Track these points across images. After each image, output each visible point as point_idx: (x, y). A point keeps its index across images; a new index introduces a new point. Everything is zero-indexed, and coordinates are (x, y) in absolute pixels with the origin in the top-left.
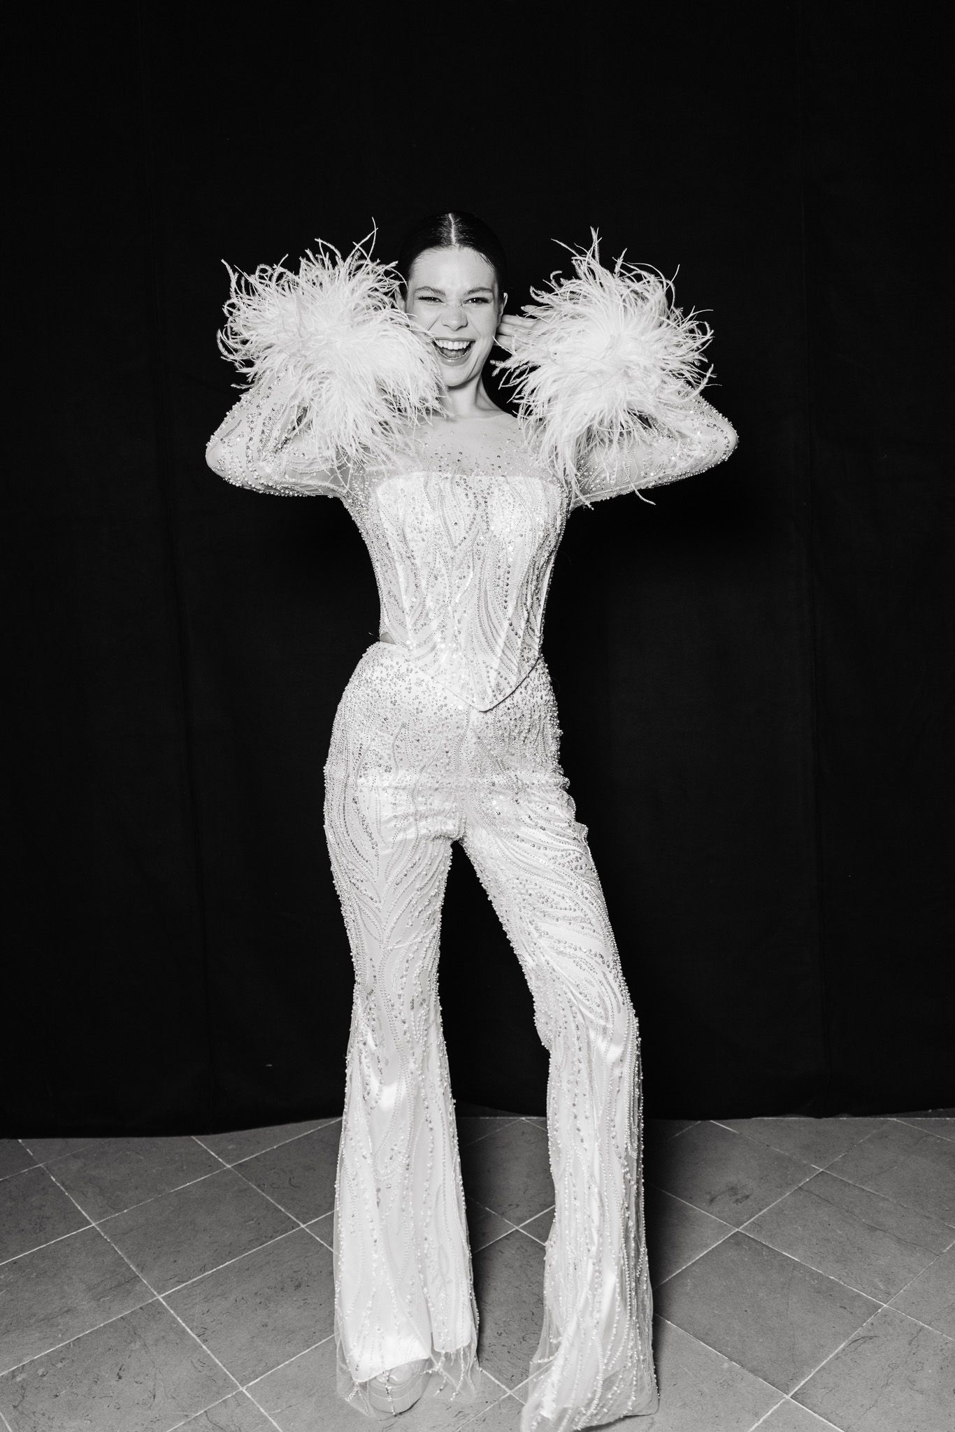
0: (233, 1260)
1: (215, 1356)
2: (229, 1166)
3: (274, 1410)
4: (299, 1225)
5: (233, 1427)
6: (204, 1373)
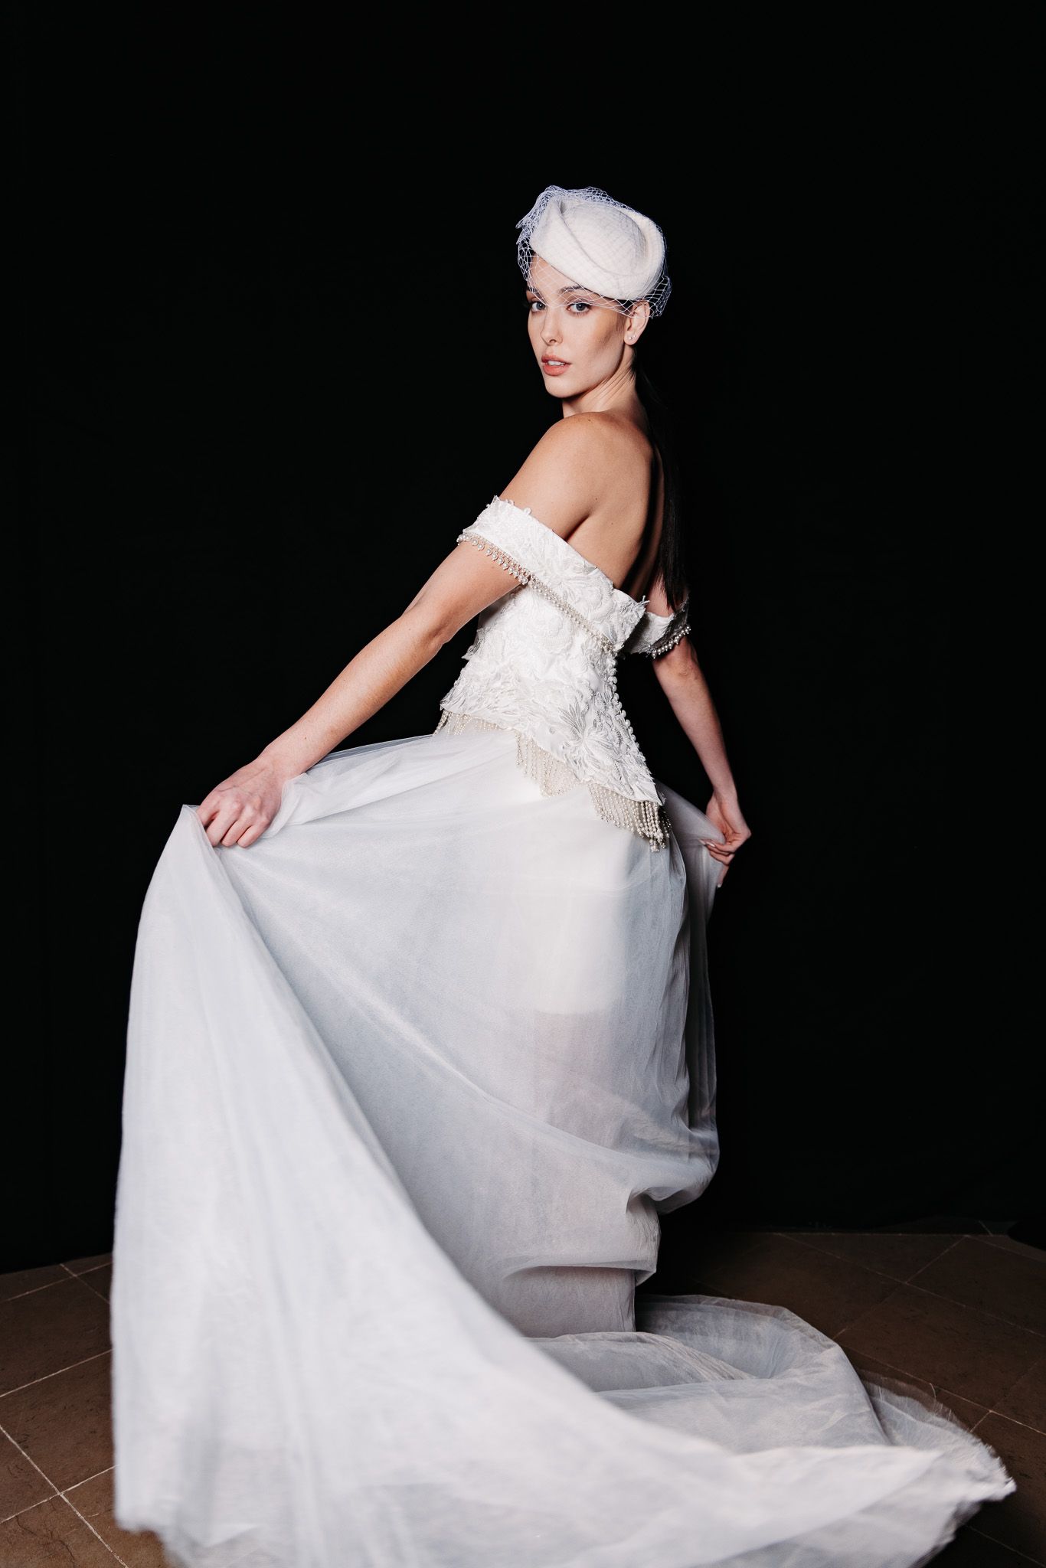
0: (67, 1369)
1: (35, 1463)
2: (75, 1275)
3: (92, 1514)
5: (45, 1532)
6: (20, 1479)
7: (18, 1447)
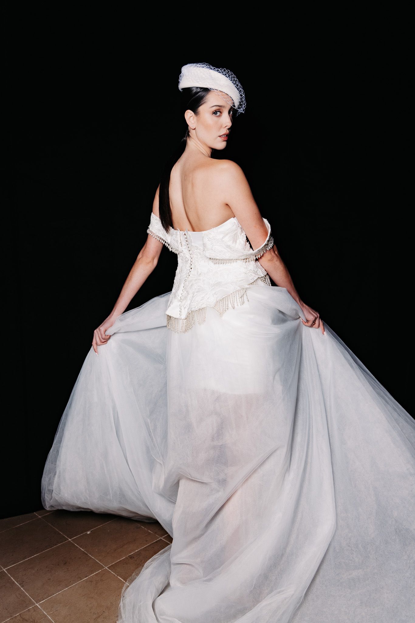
0: (38, 554)
1: (26, 592)
3: (50, 612)
4: (69, 540)
5: (31, 620)
6: (20, 599)
7: (20, 586)
